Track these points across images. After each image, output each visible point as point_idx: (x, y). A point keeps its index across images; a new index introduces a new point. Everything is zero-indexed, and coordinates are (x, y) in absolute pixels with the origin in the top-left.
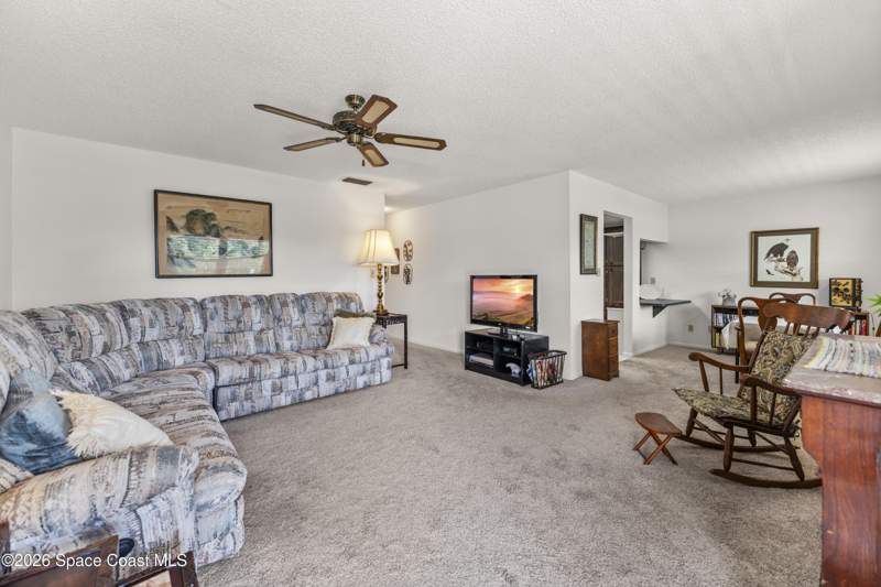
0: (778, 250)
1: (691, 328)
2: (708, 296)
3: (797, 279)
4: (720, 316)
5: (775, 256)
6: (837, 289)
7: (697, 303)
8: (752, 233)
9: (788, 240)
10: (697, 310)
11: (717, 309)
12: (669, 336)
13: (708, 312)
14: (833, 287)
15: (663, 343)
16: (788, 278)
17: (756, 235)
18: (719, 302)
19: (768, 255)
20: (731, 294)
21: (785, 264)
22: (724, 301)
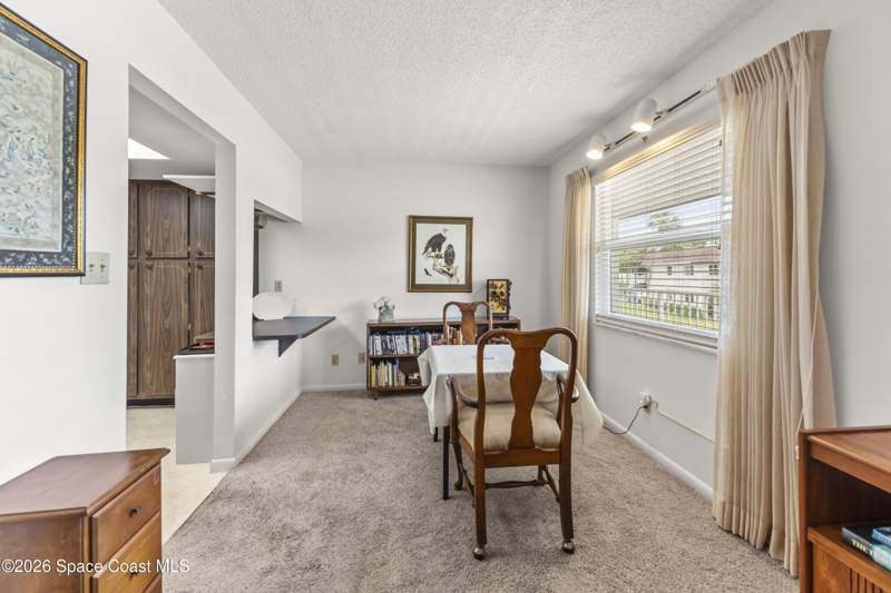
0: (436, 242)
1: (335, 360)
2: (359, 308)
3: (454, 282)
4: (378, 339)
5: (434, 251)
6: (494, 293)
7: (344, 319)
8: (410, 217)
9: (445, 230)
10: (344, 331)
11: (374, 330)
12: (304, 378)
13: (362, 334)
14: (491, 290)
15: (296, 394)
16: (445, 280)
17: (414, 221)
18: (374, 317)
19: (427, 248)
20: (390, 304)
21: (442, 261)
22: (381, 314)
